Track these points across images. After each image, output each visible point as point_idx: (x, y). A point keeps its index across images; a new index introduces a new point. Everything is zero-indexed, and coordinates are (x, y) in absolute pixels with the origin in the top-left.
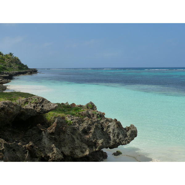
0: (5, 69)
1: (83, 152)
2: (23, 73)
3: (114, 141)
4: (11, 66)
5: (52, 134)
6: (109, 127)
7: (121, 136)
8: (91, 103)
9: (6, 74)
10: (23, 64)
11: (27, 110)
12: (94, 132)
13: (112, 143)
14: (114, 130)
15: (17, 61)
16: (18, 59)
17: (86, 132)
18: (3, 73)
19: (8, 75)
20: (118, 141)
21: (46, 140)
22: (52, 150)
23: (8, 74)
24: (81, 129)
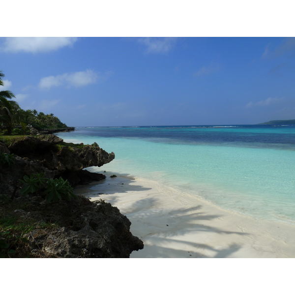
0: (46, 127)
1: (79, 167)
2: (62, 131)
3: (100, 161)
4: (51, 125)
5: (59, 156)
6: (97, 153)
7: (104, 158)
8: (95, 143)
9: (46, 130)
10: (62, 123)
11: (43, 142)
12: (87, 156)
13: (98, 162)
14: (99, 155)
15: (56, 120)
16: (57, 119)
17: (82, 156)
18: (44, 130)
19: (47, 132)
20: (102, 161)
21: (55, 160)
22: (58, 165)
23: (48, 130)
24: (80, 154)
